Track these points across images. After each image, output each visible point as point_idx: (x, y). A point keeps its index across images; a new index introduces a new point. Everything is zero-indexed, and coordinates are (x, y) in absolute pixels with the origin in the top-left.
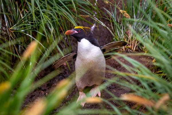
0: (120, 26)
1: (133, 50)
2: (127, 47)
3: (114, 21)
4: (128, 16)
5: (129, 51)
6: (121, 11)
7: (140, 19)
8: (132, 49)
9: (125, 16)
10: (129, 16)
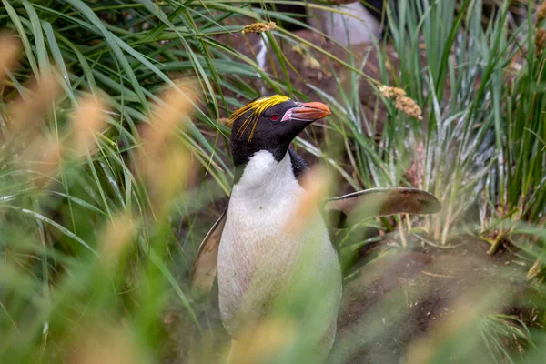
0: (377, 150)
1: (439, 241)
2: (416, 229)
3: (356, 134)
4: (412, 106)
5: (426, 244)
6: (385, 90)
7: (460, 116)
8: (436, 236)
9: (401, 107)
10: (416, 107)
